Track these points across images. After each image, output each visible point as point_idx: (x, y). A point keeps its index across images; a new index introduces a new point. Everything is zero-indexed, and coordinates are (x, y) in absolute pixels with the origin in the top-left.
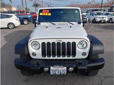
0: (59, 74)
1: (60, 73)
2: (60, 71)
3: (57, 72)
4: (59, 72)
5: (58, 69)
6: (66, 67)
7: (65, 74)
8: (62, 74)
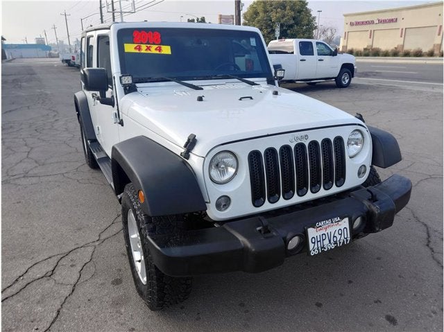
0: (333, 246)
1: (335, 243)
2: (334, 237)
3: (326, 242)
4: (332, 241)
5: (329, 231)
6: (346, 220)
7: (347, 241)
8: (340, 243)
